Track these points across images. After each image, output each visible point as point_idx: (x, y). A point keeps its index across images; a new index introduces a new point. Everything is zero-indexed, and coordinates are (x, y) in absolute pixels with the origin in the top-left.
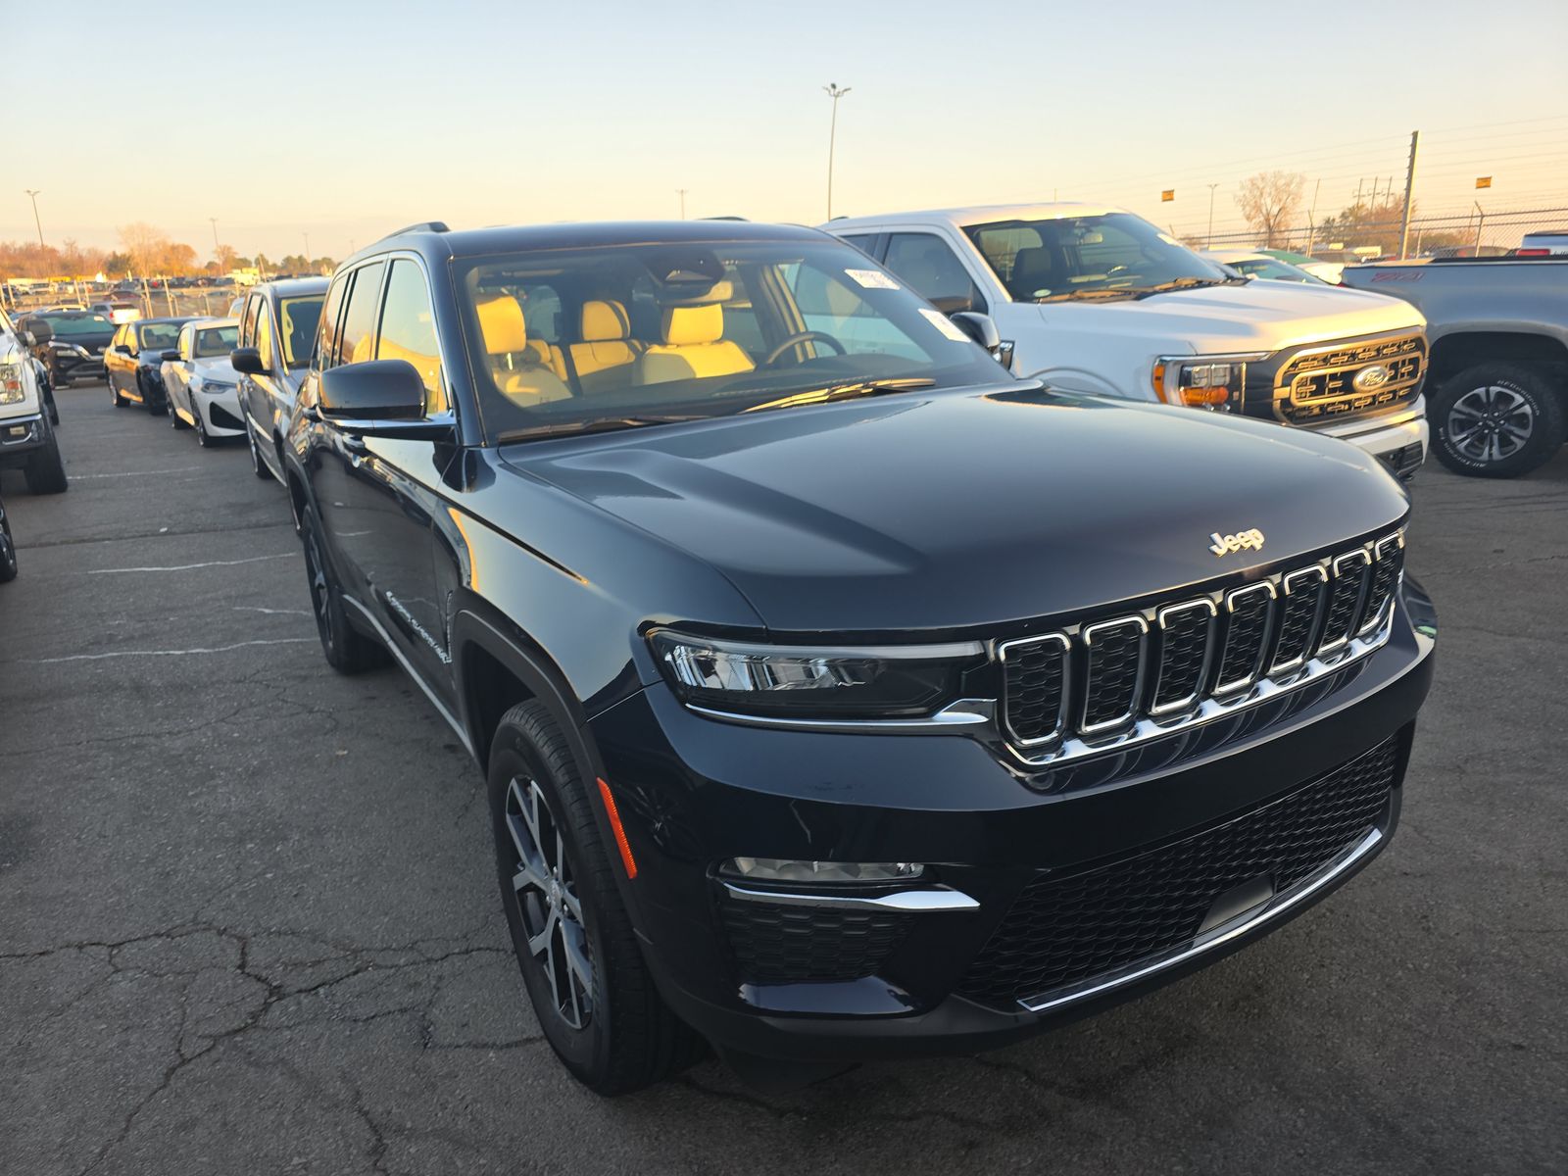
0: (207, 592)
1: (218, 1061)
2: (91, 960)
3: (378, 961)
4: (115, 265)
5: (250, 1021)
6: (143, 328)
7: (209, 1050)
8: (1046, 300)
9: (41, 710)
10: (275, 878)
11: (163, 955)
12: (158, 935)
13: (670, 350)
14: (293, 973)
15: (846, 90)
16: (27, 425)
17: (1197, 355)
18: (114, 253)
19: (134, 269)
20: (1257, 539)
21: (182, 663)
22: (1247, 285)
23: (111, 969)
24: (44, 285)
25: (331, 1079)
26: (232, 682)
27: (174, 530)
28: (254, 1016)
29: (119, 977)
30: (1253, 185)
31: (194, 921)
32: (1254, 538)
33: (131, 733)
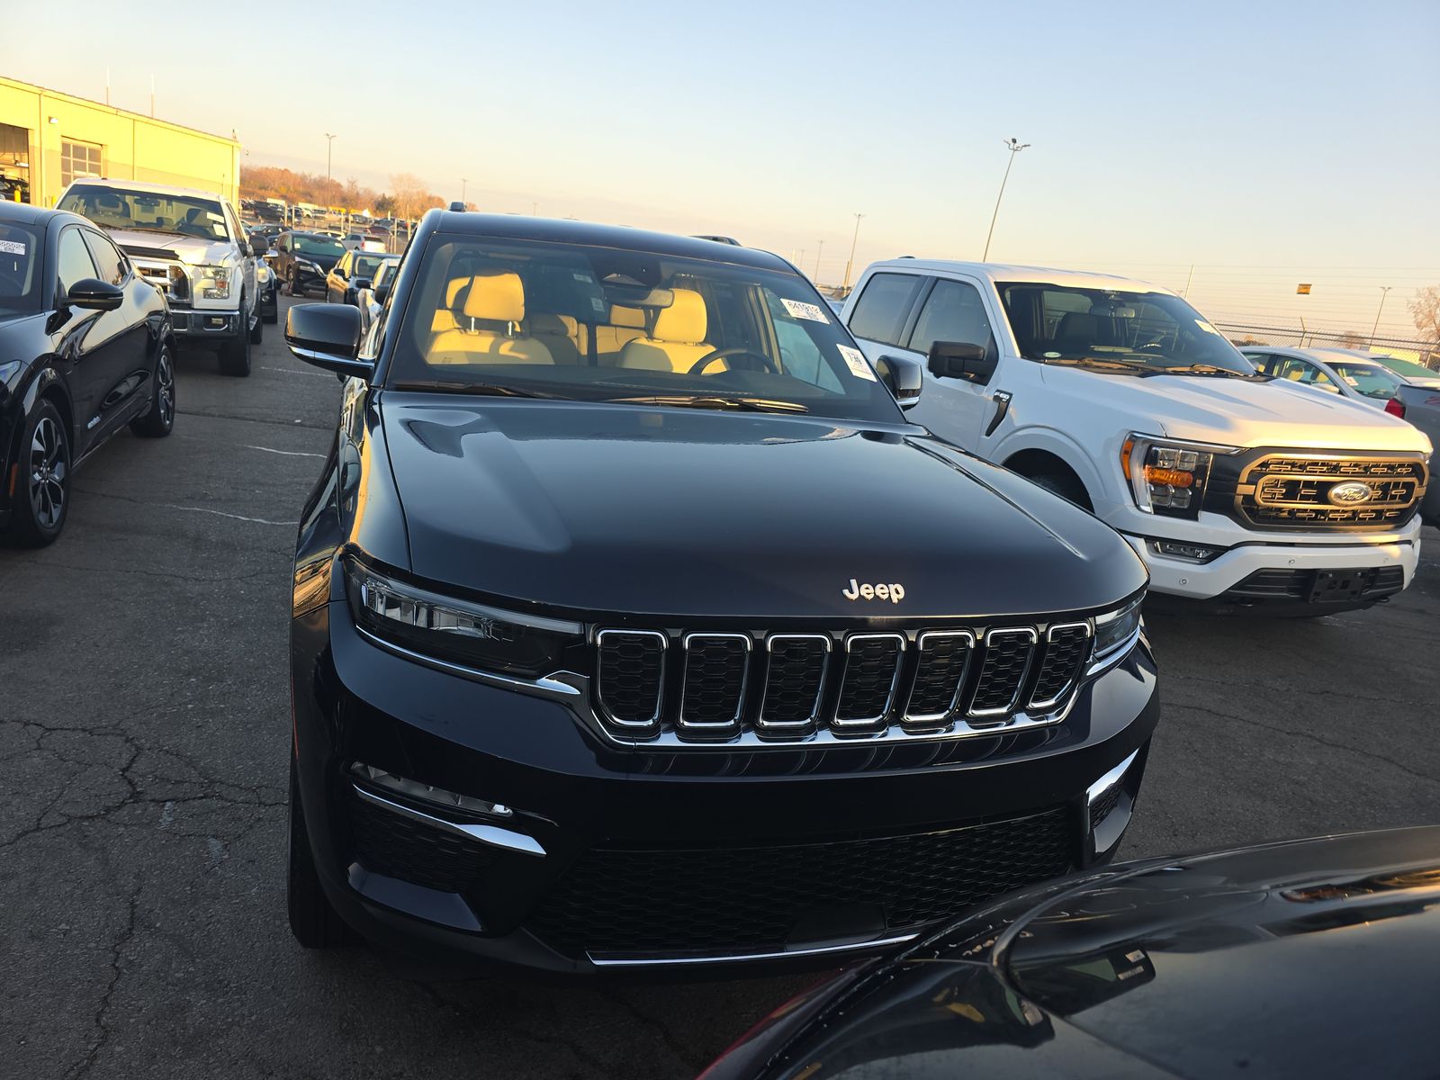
0: (296, 477)
1: (61, 835)
2: (26, 735)
3: (224, 793)
4: (382, 205)
5: (102, 812)
6: (359, 258)
7: (59, 826)
8: (1053, 362)
9: (119, 540)
10: (192, 709)
11: (76, 746)
12: (84, 730)
13: (656, 344)
14: (157, 785)
15: (1025, 146)
16: (226, 318)
17: (1167, 437)
18: (384, 195)
19: (395, 210)
20: (898, 592)
21: (242, 528)
22: (1269, 383)
23: (35, 745)
24: (322, 212)
25: (128, 873)
26: (268, 550)
27: (304, 423)
28: (108, 810)
29: (36, 753)
30: (1431, 294)
31: (115, 727)
32: (896, 592)
33: (170, 572)
